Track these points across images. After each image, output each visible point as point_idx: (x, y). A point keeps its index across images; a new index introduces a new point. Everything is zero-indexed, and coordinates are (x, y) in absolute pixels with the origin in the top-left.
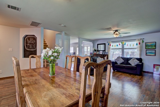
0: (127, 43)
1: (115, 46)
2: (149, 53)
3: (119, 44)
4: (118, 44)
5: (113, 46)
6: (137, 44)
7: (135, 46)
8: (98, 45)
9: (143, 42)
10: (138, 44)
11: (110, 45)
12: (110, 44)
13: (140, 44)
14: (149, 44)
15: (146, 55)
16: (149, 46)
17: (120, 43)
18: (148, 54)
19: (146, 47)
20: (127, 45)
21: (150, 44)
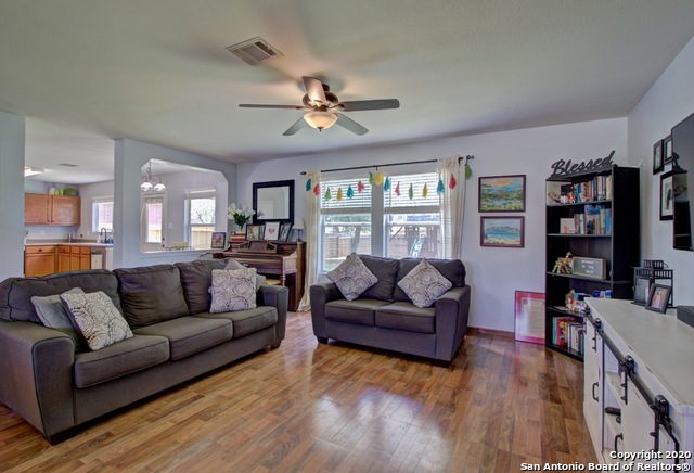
0: (394, 180)
1: (339, 196)
2: (498, 231)
3: (361, 187)
4: (354, 183)
5: (328, 195)
6: (441, 188)
7: (433, 198)
8: (256, 186)
9: (468, 173)
10: (447, 186)
11: (317, 190)
12: (313, 186)
13: (453, 184)
14: (496, 186)
15: (482, 244)
16: (495, 197)
17: (365, 181)
18: (491, 239)
19: (483, 203)
20: (397, 191)
21: (500, 186)
